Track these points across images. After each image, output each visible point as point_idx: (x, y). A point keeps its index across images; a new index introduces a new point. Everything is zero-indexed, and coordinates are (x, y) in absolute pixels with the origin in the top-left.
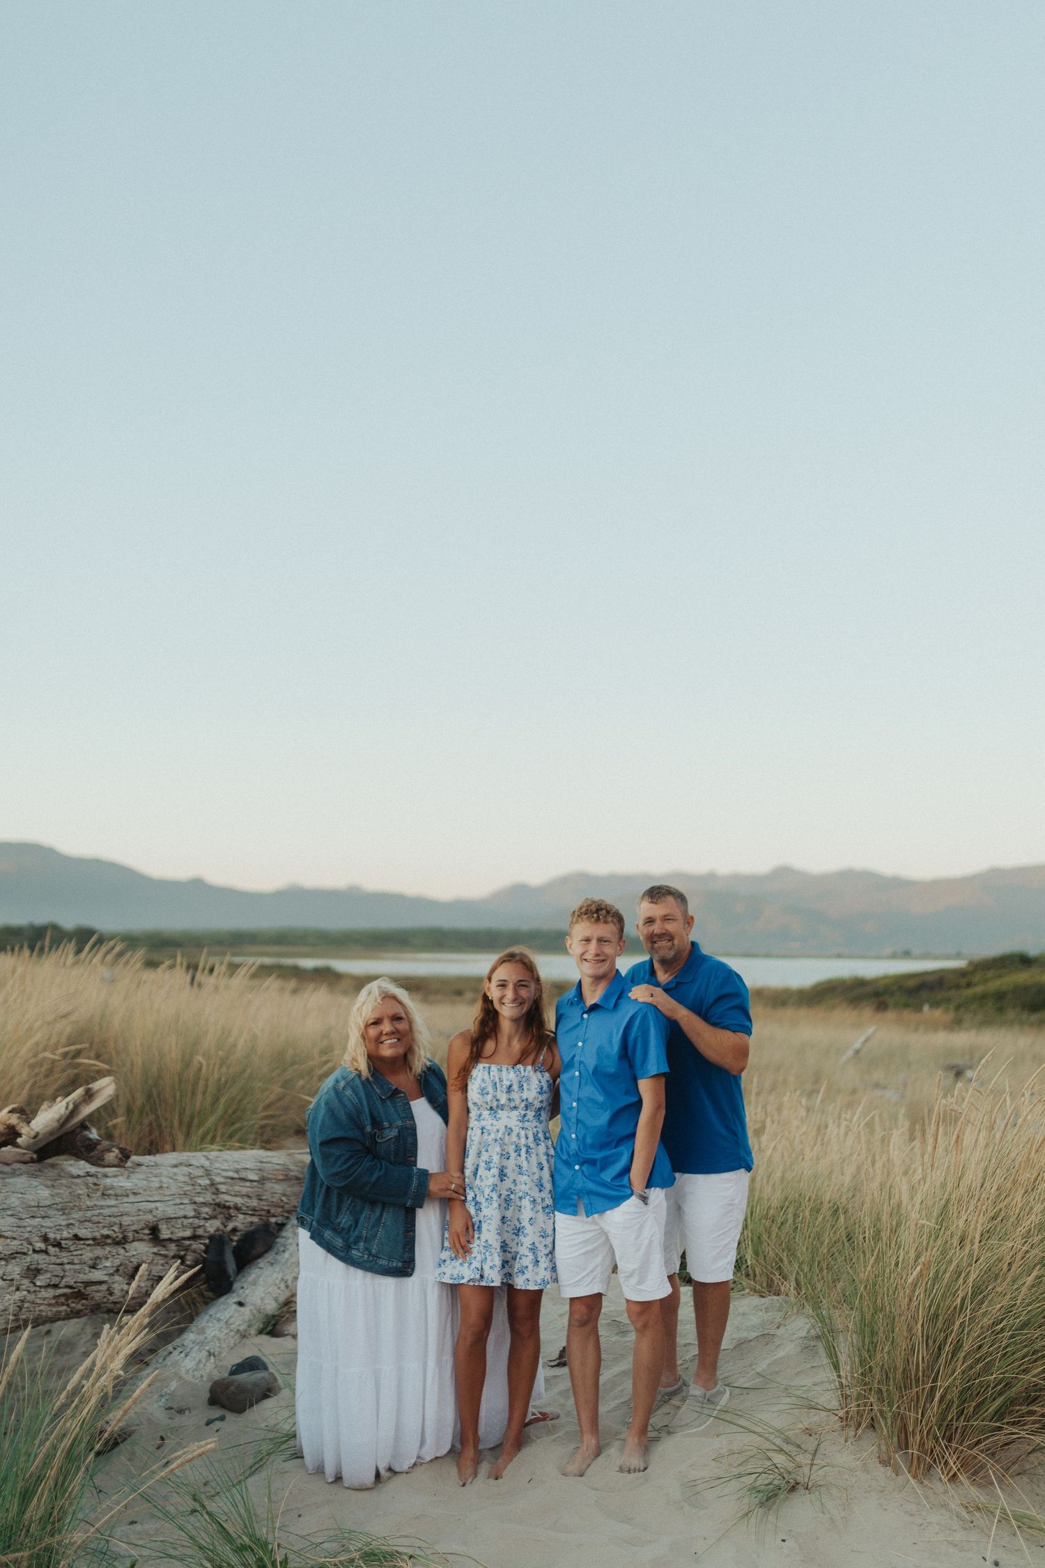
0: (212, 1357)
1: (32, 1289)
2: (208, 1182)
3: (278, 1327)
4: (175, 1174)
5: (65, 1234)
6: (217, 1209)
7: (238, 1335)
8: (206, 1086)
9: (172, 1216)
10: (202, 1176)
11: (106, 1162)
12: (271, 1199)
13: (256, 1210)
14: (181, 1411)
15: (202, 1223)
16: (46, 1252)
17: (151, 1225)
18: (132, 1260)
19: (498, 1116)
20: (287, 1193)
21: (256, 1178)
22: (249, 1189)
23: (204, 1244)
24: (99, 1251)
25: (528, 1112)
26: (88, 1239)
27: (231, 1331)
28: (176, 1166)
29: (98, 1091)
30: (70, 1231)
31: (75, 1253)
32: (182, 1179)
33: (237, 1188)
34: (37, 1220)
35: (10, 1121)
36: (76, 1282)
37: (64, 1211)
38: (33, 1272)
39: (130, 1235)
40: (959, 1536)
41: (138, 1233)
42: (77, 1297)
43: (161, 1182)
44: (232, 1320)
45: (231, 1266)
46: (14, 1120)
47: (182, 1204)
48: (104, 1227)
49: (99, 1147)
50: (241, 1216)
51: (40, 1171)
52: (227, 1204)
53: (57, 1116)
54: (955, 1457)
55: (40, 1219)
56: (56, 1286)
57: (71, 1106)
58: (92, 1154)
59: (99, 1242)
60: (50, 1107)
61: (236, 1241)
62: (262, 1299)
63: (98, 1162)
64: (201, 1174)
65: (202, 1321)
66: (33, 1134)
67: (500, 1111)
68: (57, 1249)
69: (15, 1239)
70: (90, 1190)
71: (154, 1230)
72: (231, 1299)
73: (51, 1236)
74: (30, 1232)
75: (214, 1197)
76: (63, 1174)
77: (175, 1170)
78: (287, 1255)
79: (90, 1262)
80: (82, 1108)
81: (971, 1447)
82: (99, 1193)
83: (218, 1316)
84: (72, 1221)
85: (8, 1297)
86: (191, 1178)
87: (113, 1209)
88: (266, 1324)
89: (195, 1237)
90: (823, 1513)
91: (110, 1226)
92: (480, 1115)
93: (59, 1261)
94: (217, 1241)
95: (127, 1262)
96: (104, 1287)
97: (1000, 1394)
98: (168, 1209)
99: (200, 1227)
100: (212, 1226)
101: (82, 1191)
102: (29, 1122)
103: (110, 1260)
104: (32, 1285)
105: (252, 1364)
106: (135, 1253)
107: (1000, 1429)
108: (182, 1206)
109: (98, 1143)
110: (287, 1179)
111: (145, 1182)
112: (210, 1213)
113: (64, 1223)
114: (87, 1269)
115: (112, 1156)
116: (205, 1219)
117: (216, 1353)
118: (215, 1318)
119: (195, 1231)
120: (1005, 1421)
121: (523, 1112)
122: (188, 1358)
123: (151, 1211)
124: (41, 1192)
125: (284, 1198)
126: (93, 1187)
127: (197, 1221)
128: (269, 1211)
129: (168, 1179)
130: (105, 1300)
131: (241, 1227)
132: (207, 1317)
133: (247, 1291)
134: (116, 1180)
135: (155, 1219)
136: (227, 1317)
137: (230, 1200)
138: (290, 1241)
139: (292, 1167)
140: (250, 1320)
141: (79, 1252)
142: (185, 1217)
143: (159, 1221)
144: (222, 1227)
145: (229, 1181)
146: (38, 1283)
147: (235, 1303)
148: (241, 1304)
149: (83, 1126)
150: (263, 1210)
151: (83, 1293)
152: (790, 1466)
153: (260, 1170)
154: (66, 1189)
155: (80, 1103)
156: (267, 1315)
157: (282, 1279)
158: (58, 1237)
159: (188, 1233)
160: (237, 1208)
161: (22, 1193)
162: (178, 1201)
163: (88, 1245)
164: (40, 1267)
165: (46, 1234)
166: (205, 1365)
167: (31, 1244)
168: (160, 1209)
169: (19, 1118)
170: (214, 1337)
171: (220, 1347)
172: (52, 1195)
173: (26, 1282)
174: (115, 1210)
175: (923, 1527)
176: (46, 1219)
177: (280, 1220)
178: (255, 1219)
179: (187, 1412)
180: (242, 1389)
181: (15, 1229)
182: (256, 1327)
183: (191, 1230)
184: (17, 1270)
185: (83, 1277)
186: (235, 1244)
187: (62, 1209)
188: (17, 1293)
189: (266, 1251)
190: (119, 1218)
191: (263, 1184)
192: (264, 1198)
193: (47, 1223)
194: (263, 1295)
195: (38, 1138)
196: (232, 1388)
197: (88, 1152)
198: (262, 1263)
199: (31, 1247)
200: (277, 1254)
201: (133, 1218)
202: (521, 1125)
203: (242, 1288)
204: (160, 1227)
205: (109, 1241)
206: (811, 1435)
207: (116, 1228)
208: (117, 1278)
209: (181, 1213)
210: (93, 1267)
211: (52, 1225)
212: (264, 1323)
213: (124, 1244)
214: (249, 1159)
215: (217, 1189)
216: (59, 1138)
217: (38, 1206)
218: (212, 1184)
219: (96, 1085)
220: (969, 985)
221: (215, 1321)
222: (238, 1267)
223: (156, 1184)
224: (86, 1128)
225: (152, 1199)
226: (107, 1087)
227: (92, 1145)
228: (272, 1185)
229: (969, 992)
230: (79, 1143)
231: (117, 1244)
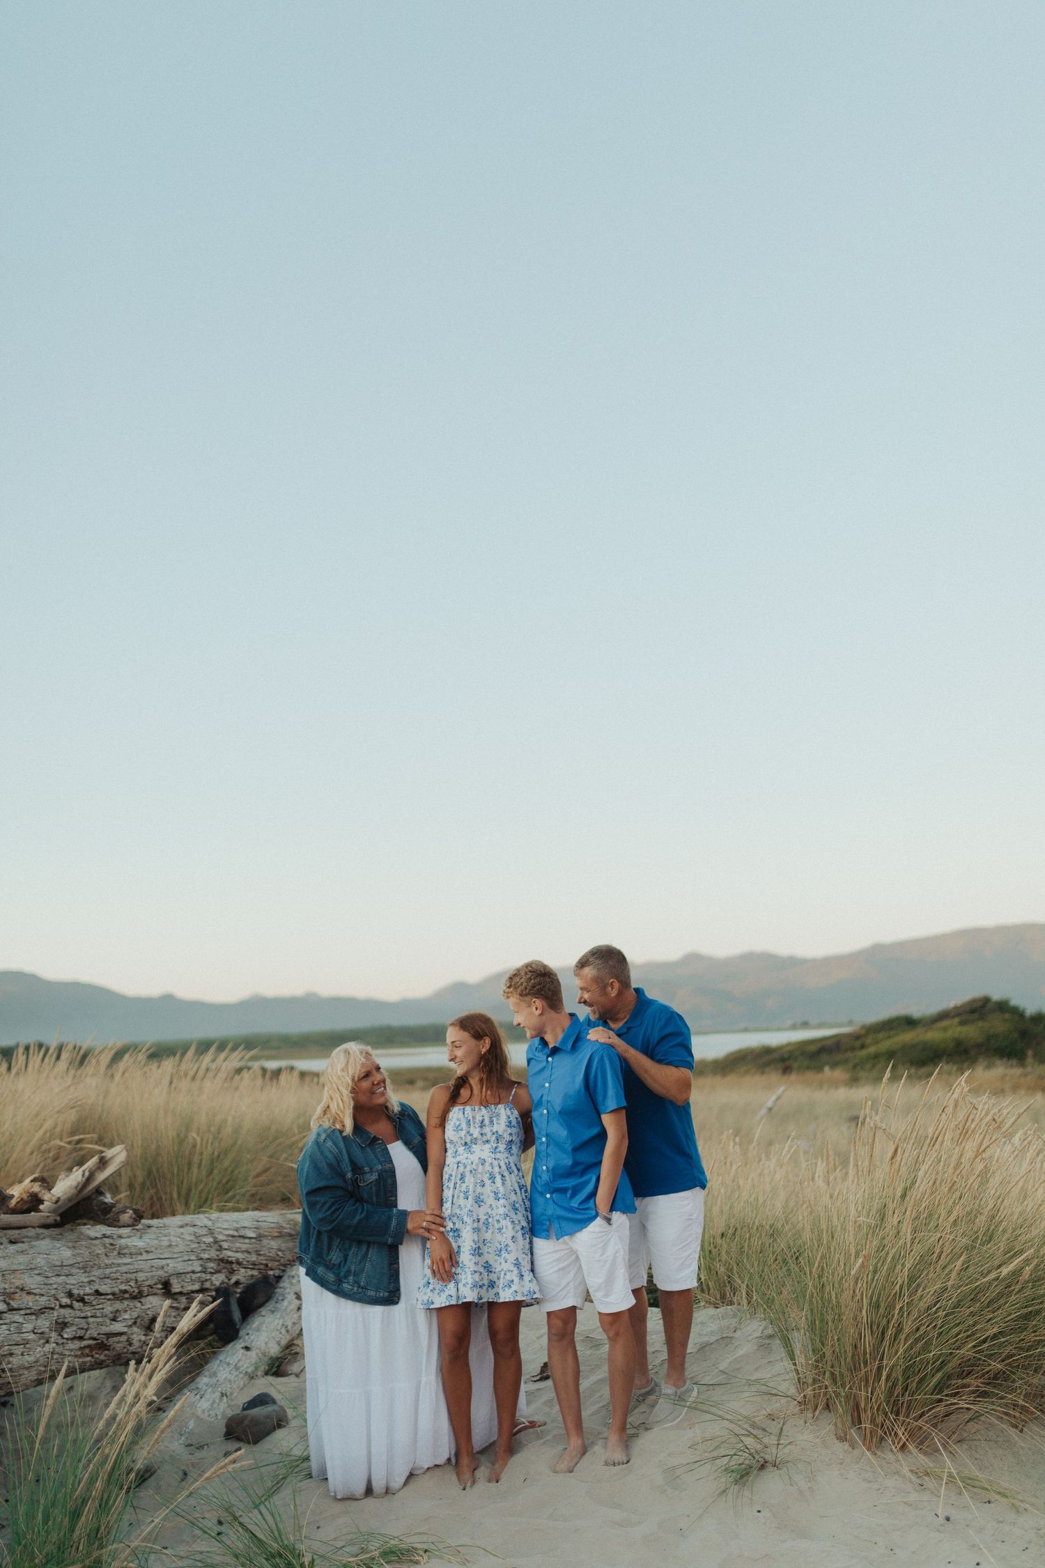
0: (225, 1398)
1: (60, 1341)
2: (211, 1240)
3: (282, 1368)
4: (182, 1233)
5: (88, 1290)
6: (221, 1264)
7: (247, 1377)
8: (201, 1160)
9: (181, 1271)
10: (206, 1235)
11: (122, 1223)
12: (268, 1254)
13: (255, 1265)
14: (200, 1448)
15: (208, 1277)
16: (71, 1307)
17: (163, 1280)
18: (148, 1312)
19: (472, 1150)
20: (282, 1249)
21: (253, 1235)
22: (248, 1245)
23: (211, 1296)
24: (118, 1305)
25: (499, 1145)
26: (107, 1294)
27: (241, 1373)
28: (182, 1227)
29: (112, 1158)
30: (92, 1287)
31: (97, 1307)
32: (188, 1237)
33: (238, 1245)
34: (62, 1278)
35: (32, 1190)
36: (99, 1334)
37: (84, 1269)
38: (61, 1325)
39: (145, 1289)
40: (914, 1496)
41: (152, 1288)
42: (100, 1349)
43: (170, 1241)
44: (241, 1363)
45: (237, 1315)
46: (36, 1188)
47: (189, 1260)
48: (122, 1283)
49: (114, 1209)
50: (243, 1270)
51: (61, 1234)
52: (230, 1259)
53: (75, 1184)
54: (903, 1429)
55: (64, 1277)
56: (81, 1338)
57: (87, 1174)
58: (108, 1216)
59: (117, 1296)
60: (67, 1176)
61: (240, 1293)
62: (266, 1343)
63: (114, 1223)
64: (205, 1233)
65: (214, 1365)
66: (54, 1199)
67: (474, 1146)
68: (81, 1304)
69: (43, 1295)
70: (108, 1250)
71: (166, 1285)
72: (238, 1345)
73: (75, 1292)
74: (56, 1289)
75: (218, 1253)
76: (82, 1237)
77: (181, 1230)
78: (285, 1303)
79: (111, 1315)
80: (96, 1173)
81: (916, 1419)
82: (115, 1253)
83: (227, 1360)
84: (92, 1278)
85: (39, 1349)
86: (197, 1237)
87: (129, 1266)
88: (271, 1365)
89: (203, 1290)
90: (792, 1485)
91: (128, 1281)
92: (456, 1152)
93: (83, 1315)
94: (223, 1292)
95: (144, 1314)
96: (124, 1338)
97: (938, 1371)
98: (177, 1265)
99: (207, 1280)
100: (218, 1280)
101: (100, 1250)
102: (50, 1190)
103: (129, 1312)
104: (60, 1337)
105: (262, 1400)
106: (150, 1306)
107: (940, 1401)
108: (190, 1262)
109: (113, 1206)
110: (281, 1235)
111: (156, 1242)
112: (215, 1268)
113: (86, 1280)
114: (108, 1321)
115: (126, 1217)
116: (211, 1273)
117: (228, 1394)
118: (225, 1363)
119: (202, 1285)
120: (944, 1394)
121: (495, 1145)
122: (203, 1399)
123: (162, 1268)
124: (63, 1252)
125: (279, 1253)
126: (111, 1247)
127: (204, 1275)
128: (267, 1265)
129: (176, 1238)
130: (125, 1350)
131: (243, 1280)
132: (218, 1362)
133: (252, 1337)
134: (129, 1240)
135: (167, 1275)
136: (236, 1361)
137: (233, 1255)
138: (287, 1291)
139: (284, 1225)
140: (256, 1363)
141: (101, 1306)
142: (193, 1272)
143: (170, 1276)
144: (226, 1281)
145: (230, 1238)
146: (65, 1336)
147: (242, 1348)
148: (247, 1348)
149: (99, 1191)
150: (262, 1264)
151: (106, 1345)
152: (759, 1447)
153: (256, 1228)
154: (86, 1249)
155: (95, 1170)
156: (271, 1358)
157: (283, 1325)
158: (82, 1293)
159: (197, 1287)
160: (239, 1263)
161: (46, 1254)
162: (186, 1258)
163: (109, 1300)
164: (66, 1321)
165: (70, 1291)
166: (219, 1405)
167: (57, 1300)
168: (171, 1265)
169: (40, 1186)
170: (225, 1379)
171: (231, 1388)
172: (74, 1255)
173: (53, 1334)
174: (131, 1267)
175: (880, 1491)
176: (70, 1277)
177: (277, 1273)
178: (255, 1273)
179: (206, 1447)
180: (255, 1422)
181: (42, 1286)
182: (262, 1368)
183: (200, 1284)
184: (47, 1324)
185: (104, 1329)
186: (238, 1295)
187: (83, 1268)
188: (47, 1345)
189: (267, 1301)
190: (135, 1274)
191: (261, 1241)
192: (262, 1253)
193: (71, 1280)
194: (267, 1340)
195: (60, 1203)
196: (246, 1422)
197: (105, 1215)
198: (263, 1311)
199: (57, 1303)
200: (276, 1302)
201: (147, 1274)
202: (493, 1156)
203: (248, 1334)
204: (171, 1281)
205: (127, 1296)
206: (773, 1420)
207: (132, 1284)
208: (135, 1329)
209: (189, 1269)
210: (114, 1319)
211: (75, 1282)
212: (269, 1365)
213: (140, 1298)
214: (247, 1219)
215: (220, 1246)
216: (77, 1204)
217: (62, 1266)
218: (216, 1242)
219: (109, 1153)
220: (863, 1047)
221: (225, 1365)
222: (242, 1316)
223: (166, 1243)
224: (101, 1193)
225: (163, 1257)
226: (118, 1155)
227: (107, 1209)
228: (268, 1241)
229: (864, 1053)
230: (96, 1208)
231: (134, 1298)
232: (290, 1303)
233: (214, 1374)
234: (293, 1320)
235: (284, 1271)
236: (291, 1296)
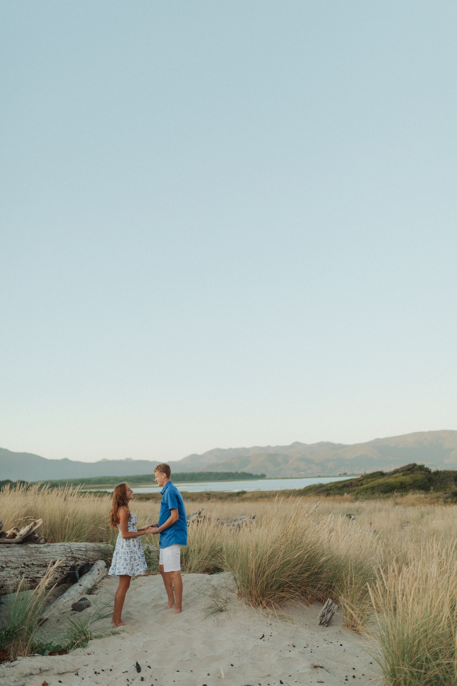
2: (70, 550)
3: (92, 592)
4: (60, 548)
5: (30, 563)
6: (73, 558)
7: (80, 594)
8: (69, 526)
11: (41, 543)
12: (89, 556)
13: (84, 559)
14: (64, 613)
16: (24, 567)
20: (95, 555)
21: (85, 550)
22: (82, 553)
23: (69, 568)
24: (39, 569)
26: (36, 565)
27: (78, 592)
28: (60, 546)
29: (38, 523)
31: (33, 568)
32: (62, 549)
33: (79, 553)
34: (22, 559)
35: (13, 532)
36: (33, 577)
38: (22, 573)
40: (262, 619)
42: (33, 582)
43: (56, 550)
44: (78, 590)
45: (77, 575)
46: (15, 531)
47: (62, 556)
48: (40, 562)
49: (38, 539)
50: (80, 561)
51: (22, 546)
52: (76, 557)
53: (26, 530)
56: (27, 578)
57: (30, 527)
59: (39, 566)
60: (24, 528)
62: (87, 584)
63: (38, 543)
64: (68, 548)
65: (70, 590)
66: (20, 535)
68: (28, 567)
69: (16, 563)
72: (78, 584)
73: (26, 563)
74: (20, 562)
75: (72, 555)
76: (29, 547)
77: (60, 547)
78: (94, 572)
79: (37, 572)
80: (33, 528)
82: (39, 552)
84: (31, 560)
85: (15, 580)
86: (65, 549)
88: (88, 591)
89: (66, 566)
91: (42, 561)
93: (28, 570)
94: (73, 568)
98: (59, 558)
99: (68, 563)
100: (72, 563)
101: (34, 551)
102: (19, 532)
103: (43, 571)
104: (21, 577)
105: (84, 600)
108: (62, 557)
109: (38, 537)
110: (94, 550)
111: (51, 550)
112: (71, 559)
113: (29, 560)
114: (36, 573)
115: (42, 541)
116: (69, 561)
117: (73, 598)
118: (73, 589)
119: (66, 564)
122: (65, 599)
123: (53, 558)
124: (23, 551)
125: (93, 556)
126: (37, 551)
127: (67, 561)
128: (89, 560)
129: (58, 549)
131: (80, 564)
133: (82, 582)
134: (43, 549)
136: (76, 589)
137: (77, 556)
138: (95, 568)
139: (96, 547)
140: (83, 590)
141: (34, 568)
142: (64, 560)
144: (74, 564)
145: (76, 550)
146: (23, 577)
147: (79, 585)
148: (80, 585)
149: (34, 533)
150: (87, 559)
153: (86, 548)
154: (30, 551)
155: (33, 526)
156: (88, 589)
157: (93, 579)
158: (28, 564)
159: (64, 565)
160: (79, 558)
161: (18, 551)
162: (61, 556)
163: (36, 567)
165: (25, 563)
166: (70, 601)
167: (20, 565)
168: (56, 557)
169: (16, 531)
170: (73, 594)
171: (74, 596)
172: (26, 552)
173: (19, 576)
174: (43, 557)
177: (92, 563)
178: (85, 562)
180: (81, 605)
181: (16, 561)
182: (85, 592)
184: (17, 572)
185: (35, 576)
186: (78, 569)
187: (29, 556)
188: (17, 579)
189: (88, 571)
190: (45, 559)
191: (87, 552)
192: (87, 556)
193: (25, 560)
195: (22, 536)
196: (78, 605)
197: (35, 540)
198: (86, 574)
201: (49, 560)
205: (42, 566)
207: (44, 562)
210: (38, 573)
211: (26, 560)
212: (87, 591)
214: (82, 545)
215: (73, 553)
216: (27, 537)
217: (22, 555)
219: (37, 521)
220: (362, 485)
221: (73, 590)
222: (79, 575)
223: (55, 550)
224: (35, 534)
225: (53, 555)
226: (40, 522)
227: (36, 538)
228: (89, 552)
229: (362, 487)
230: (33, 538)
231: (44, 567)
232: (95, 572)
233: (69, 593)
234: (96, 578)
235: (94, 562)
236: (96, 570)
